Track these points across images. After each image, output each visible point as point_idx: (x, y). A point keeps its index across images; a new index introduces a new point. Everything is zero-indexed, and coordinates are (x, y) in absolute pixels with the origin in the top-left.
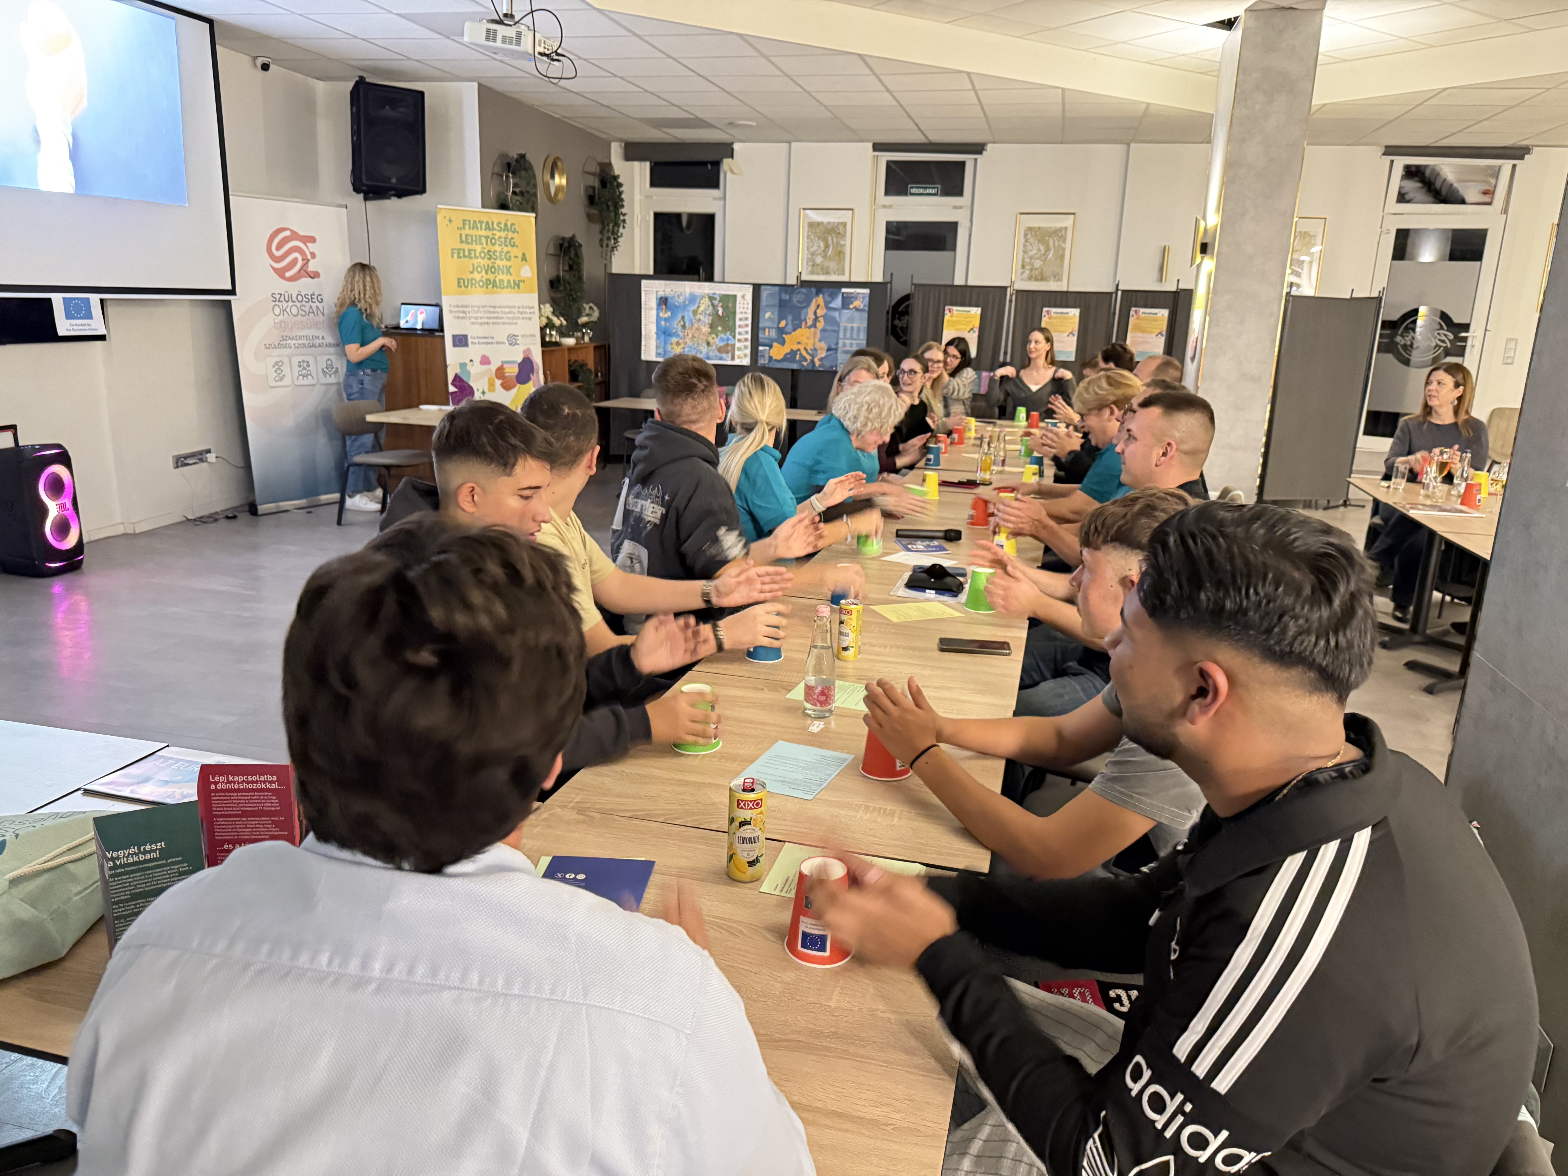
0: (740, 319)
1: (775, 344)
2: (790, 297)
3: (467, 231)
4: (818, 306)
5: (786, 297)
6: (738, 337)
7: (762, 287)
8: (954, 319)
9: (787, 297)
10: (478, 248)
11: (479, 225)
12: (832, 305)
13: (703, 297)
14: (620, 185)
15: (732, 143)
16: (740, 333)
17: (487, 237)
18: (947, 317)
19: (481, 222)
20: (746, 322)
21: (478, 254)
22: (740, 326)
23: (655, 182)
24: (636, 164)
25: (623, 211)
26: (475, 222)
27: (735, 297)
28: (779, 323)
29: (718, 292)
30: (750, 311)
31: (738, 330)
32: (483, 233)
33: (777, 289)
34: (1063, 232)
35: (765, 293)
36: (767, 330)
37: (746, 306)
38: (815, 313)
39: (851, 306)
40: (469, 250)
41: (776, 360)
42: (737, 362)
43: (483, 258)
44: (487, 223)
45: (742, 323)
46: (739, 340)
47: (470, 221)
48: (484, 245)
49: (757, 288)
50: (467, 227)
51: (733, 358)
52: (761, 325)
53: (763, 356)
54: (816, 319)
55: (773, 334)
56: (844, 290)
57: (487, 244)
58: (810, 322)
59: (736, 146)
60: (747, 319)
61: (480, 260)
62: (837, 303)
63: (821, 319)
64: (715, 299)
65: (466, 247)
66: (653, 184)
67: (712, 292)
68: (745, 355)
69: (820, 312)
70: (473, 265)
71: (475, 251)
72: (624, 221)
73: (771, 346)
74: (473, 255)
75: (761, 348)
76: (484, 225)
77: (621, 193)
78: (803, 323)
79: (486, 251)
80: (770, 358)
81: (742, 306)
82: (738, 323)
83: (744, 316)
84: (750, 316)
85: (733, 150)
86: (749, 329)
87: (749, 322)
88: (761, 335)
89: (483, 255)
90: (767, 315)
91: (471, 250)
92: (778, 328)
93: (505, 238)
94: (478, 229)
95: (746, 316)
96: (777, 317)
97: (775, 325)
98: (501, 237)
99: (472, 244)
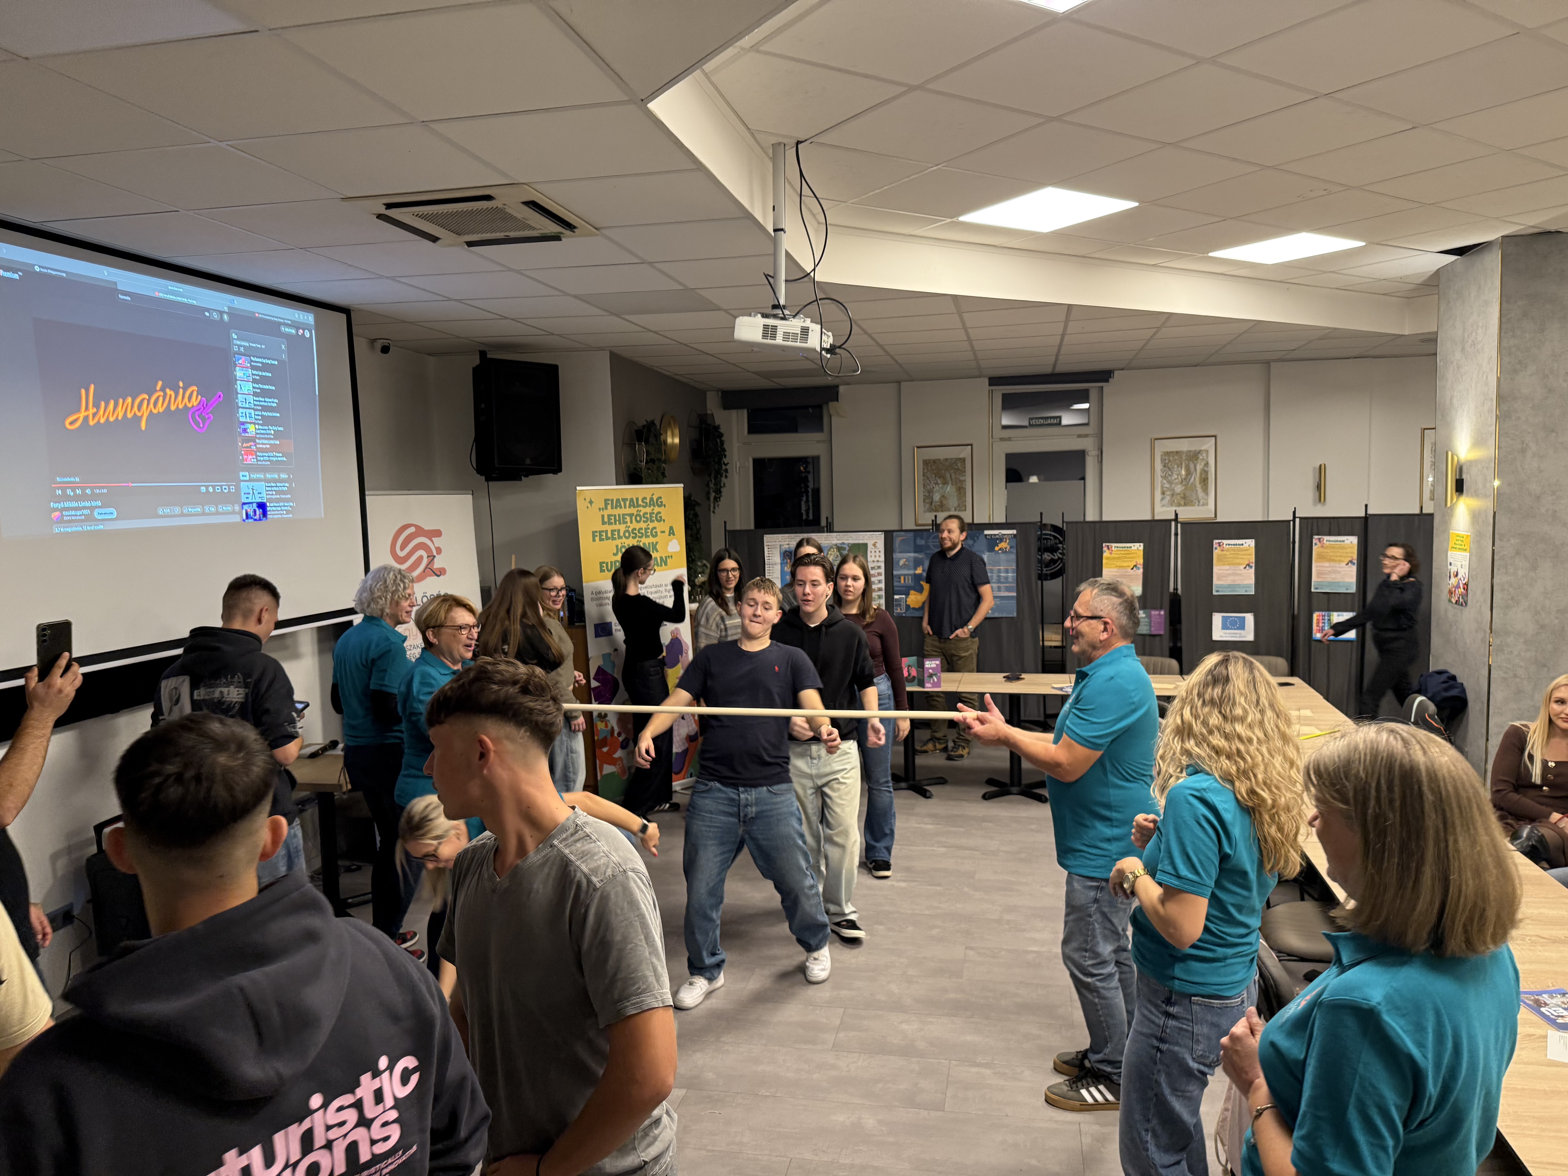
1: (912, 592)
2: (926, 542)
3: (610, 511)
5: (921, 542)
7: (895, 534)
8: (1113, 555)
9: (923, 542)
10: (622, 528)
11: (622, 503)
13: (832, 547)
14: (721, 435)
15: (837, 386)
17: (631, 515)
18: (1106, 554)
19: (624, 500)
20: (879, 571)
21: (622, 534)
23: (753, 429)
24: (734, 413)
25: (725, 460)
26: (618, 500)
27: (866, 545)
28: (915, 569)
29: (846, 542)
30: (882, 558)
32: (628, 511)
33: (911, 534)
34: (1204, 455)
35: (897, 541)
36: (902, 578)
37: (877, 554)
39: (997, 548)
40: (613, 531)
41: (914, 609)
43: (627, 538)
44: (632, 500)
47: (612, 500)
48: (629, 524)
49: (889, 536)
50: (609, 507)
52: (895, 573)
53: (900, 605)
55: (910, 582)
56: (987, 532)
57: (631, 522)
59: (842, 389)
60: (879, 567)
61: (624, 540)
64: (844, 549)
65: (609, 528)
66: (750, 431)
67: (840, 542)
70: (617, 546)
71: (619, 531)
72: (726, 471)
73: (907, 594)
74: (616, 536)
75: (896, 597)
76: (628, 503)
77: (722, 443)
79: (630, 529)
80: (908, 607)
81: (873, 554)
83: (876, 564)
84: (883, 565)
85: (837, 393)
86: (883, 578)
87: (882, 571)
88: (895, 584)
89: (627, 534)
90: (901, 563)
91: (615, 531)
92: (915, 575)
93: (651, 514)
94: (621, 507)
95: (879, 564)
96: (911, 564)
97: (911, 572)
98: (646, 513)
99: (615, 524)
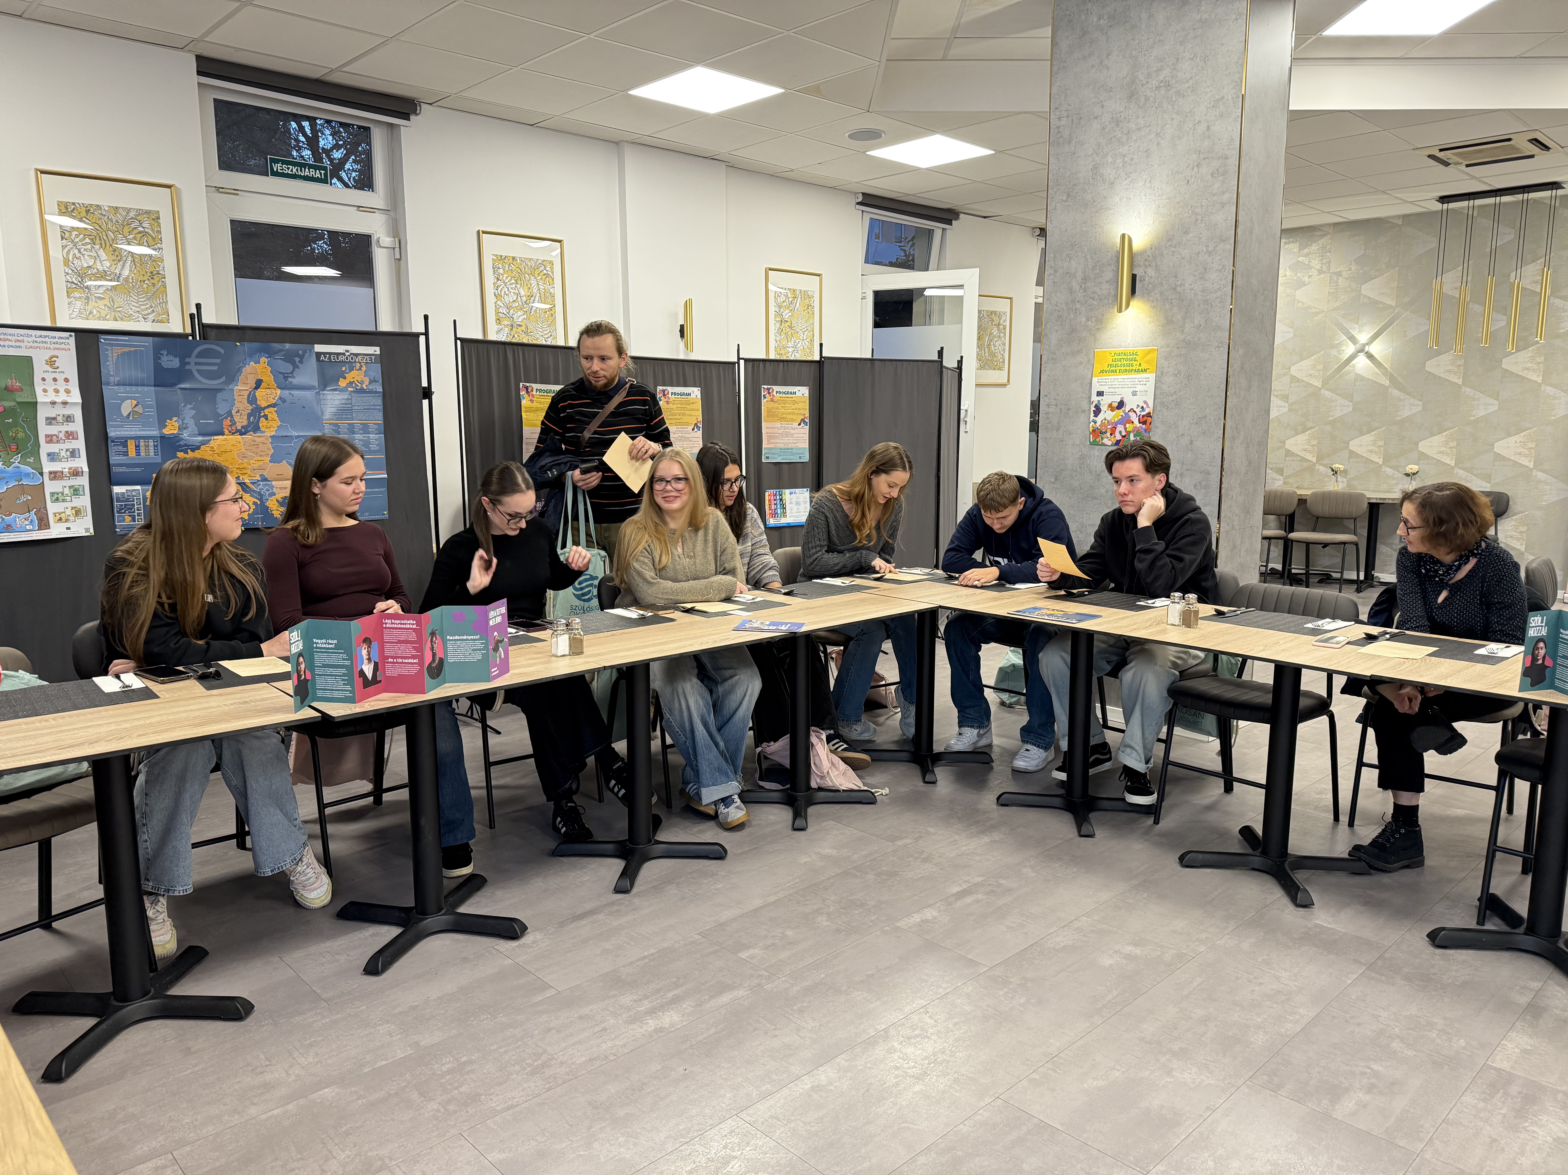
0: (50, 421)
2: (183, 363)
4: (259, 384)
5: (171, 362)
6: (48, 467)
7: (102, 339)
8: (535, 405)
9: (174, 363)
12: (297, 380)
16: (52, 457)
18: (525, 401)
20: (70, 427)
22: (50, 439)
27: (28, 361)
28: (163, 423)
30: (76, 397)
31: (45, 449)
33: (145, 343)
34: (549, 268)
35: (110, 356)
36: (131, 445)
37: (60, 385)
38: (252, 400)
39: (343, 383)
42: (56, 531)
45: (53, 430)
46: (55, 476)
49: (88, 342)
51: (44, 524)
52: (112, 433)
53: (129, 508)
54: (257, 412)
55: (150, 453)
56: (318, 348)
58: (241, 421)
60: (69, 419)
62: (307, 374)
63: (271, 413)
68: (78, 512)
69: (264, 397)
75: (117, 490)
78: (227, 422)
81: (50, 385)
82: (44, 430)
83: (59, 411)
84: (77, 412)
86: (80, 444)
87: (78, 426)
88: (114, 459)
90: (126, 408)
92: (163, 438)
95: (67, 411)
96: (153, 412)
97: (156, 433)
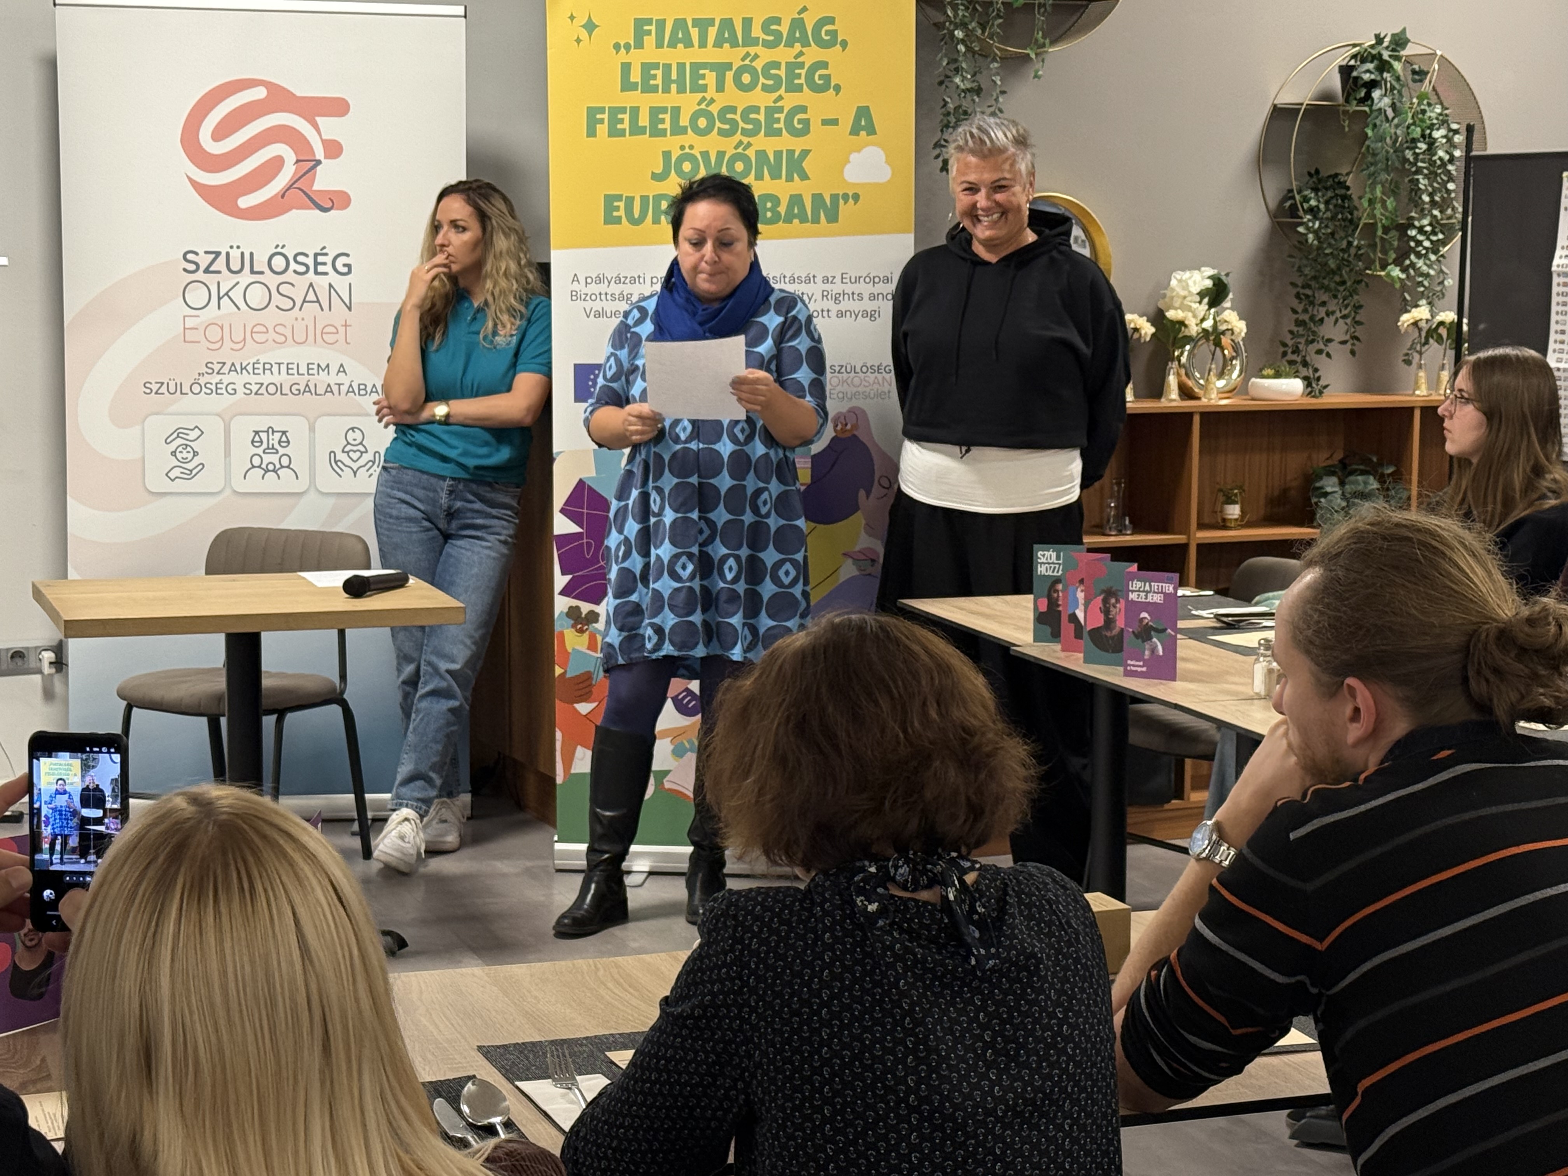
3: (650, 52)
43: (702, 132)
47: (661, 24)
50: (649, 41)
70: (667, 155)
74: (667, 127)
89: (702, 123)
91: (664, 110)
93: (792, 67)
94: (689, 44)
98: (776, 65)
99: (666, 90)
